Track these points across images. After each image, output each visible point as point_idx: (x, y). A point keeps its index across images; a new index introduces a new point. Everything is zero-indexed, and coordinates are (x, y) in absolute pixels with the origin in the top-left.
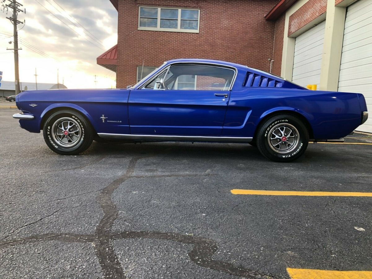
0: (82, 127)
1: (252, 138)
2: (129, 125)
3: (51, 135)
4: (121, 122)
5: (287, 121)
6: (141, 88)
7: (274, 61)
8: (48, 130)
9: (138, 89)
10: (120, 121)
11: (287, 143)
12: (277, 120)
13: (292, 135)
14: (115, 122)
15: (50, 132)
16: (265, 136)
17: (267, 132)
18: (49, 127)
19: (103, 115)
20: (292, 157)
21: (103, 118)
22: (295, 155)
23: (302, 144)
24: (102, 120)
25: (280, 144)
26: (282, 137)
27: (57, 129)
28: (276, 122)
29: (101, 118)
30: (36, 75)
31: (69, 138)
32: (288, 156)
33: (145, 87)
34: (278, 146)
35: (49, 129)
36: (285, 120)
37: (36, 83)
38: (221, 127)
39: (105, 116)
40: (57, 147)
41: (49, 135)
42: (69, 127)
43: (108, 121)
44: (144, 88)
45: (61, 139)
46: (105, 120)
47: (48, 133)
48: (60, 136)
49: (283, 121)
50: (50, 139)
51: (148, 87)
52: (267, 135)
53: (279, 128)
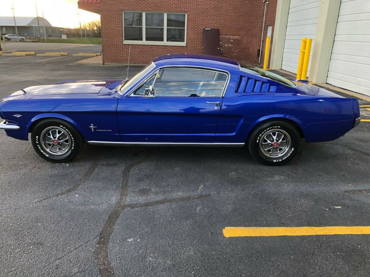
0: (71, 136)
1: (244, 143)
2: (120, 134)
3: (40, 144)
4: (111, 131)
5: (280, 127)
6: (130, 95)
7: (268, 4)
8: (37, 140)
9: (127, 96)
10: (109, 130)
11: (278, 148)
12: (269, 127)
13: (283, 139)
14: (105, 130)
15: (39, 141)
16: (257, 142)
17: (258, 138)
18: (37, 137)
19: (92, 125)
20: (283, 161)
21: (93, 128)
22: (285, 159)
23: (293, 149)
24: (92, 130)
25: (272, 148)
26: (274, 142)
27: (46, 138)
28: (269, 128)
29: (90, 127)
30: (13, 9)
31: (59, 147)
32: (279, 160)
33: (134, 94)
34: (269, 151)
35: (37, 138)
36: (277, 127)
37: (14, 17)
38: (213, 135)
39: (94, 126)
40: (48, 156)
41: (38, 144)
42: (58, 135)
43: (97, 130)
44: (132, 95)
45: (51, 147)
46: (95, 129)
47: (37, 142)
48: (50, 145)
49: (275, 127)
50: (40, 148)
51: (136, 93)
52: (259, 141)
53: (271, 133)
